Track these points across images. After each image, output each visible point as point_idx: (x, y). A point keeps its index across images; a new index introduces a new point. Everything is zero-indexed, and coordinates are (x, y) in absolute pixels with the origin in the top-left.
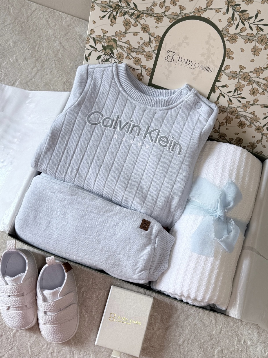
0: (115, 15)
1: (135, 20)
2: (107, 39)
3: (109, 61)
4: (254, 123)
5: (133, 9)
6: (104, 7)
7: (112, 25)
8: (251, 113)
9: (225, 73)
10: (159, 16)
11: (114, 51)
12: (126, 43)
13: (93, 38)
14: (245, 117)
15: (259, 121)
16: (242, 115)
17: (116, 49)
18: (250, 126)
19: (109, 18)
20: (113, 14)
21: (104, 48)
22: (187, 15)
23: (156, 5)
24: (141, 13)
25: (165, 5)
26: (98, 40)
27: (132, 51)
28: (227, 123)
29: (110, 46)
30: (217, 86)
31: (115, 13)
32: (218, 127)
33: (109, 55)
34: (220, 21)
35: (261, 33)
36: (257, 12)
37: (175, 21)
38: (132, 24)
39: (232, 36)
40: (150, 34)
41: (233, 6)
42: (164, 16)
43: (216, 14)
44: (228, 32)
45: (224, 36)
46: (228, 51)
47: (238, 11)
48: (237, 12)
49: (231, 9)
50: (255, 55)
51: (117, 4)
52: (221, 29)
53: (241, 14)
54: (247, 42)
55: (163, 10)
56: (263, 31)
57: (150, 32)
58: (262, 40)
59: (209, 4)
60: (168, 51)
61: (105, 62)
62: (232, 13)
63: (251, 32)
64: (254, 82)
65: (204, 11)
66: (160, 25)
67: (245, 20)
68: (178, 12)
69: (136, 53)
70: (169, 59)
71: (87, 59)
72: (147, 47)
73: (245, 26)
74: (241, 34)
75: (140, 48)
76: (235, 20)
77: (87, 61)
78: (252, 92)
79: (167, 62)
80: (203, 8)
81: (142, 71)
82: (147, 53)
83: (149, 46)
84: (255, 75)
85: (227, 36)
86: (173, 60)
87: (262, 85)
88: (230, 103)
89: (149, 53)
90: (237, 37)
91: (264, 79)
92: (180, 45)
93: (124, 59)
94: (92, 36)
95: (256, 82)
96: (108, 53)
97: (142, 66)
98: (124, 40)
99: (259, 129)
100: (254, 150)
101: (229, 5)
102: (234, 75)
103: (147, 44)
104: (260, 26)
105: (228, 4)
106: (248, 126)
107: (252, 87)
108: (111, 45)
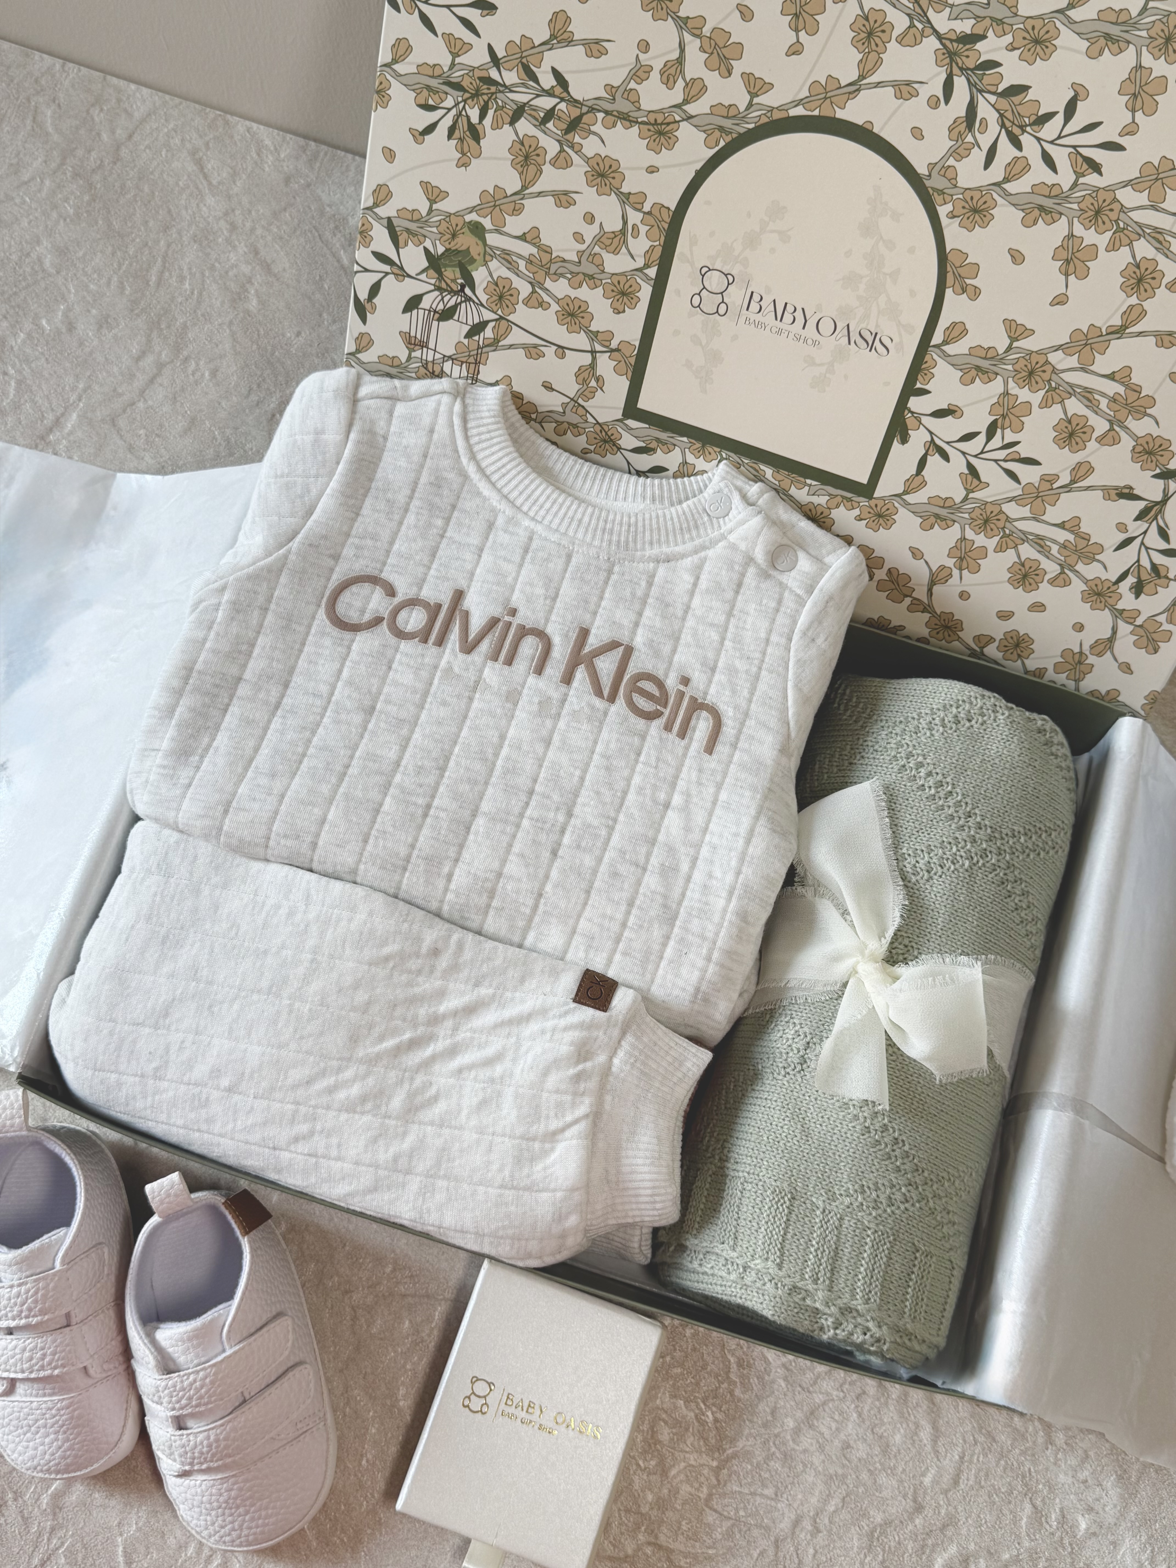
0: (475, 119)
1: (558, 141)
2: (444, 225)
3: (456, 317)
4: (1080, 567)
5: (550, 93)
6: (428, 88)
7: (466, 165)
8: (1062, 526)
9: (946, 356)
10: (659, 121)
11: (474, 274)
12: (523, 238)
13: (385, 222)
14: (1039, 542)
15: (1097, 557)
16: (1024, 533)
17: (485, 263)
18: (1060, 581)
19: (450, 136)
20: (468, 117)
21: (434, 263)
22: (777, 115)
23: (644, 76)
24: (585, 109)
25: (682, 72)
26: (408, 231)
27: (552, 271)
28: (961, 569)
29: (457, 252)
30: (913, 413)
31: (474, 114)
32: (926, 589)
33: (456, 293)
34: (917, 133)
35: (1092, 179)
36: (1072, 94)
37: (729, 139)
38: (548, 158)
39: (972, 198)
40: (625, 198)
41: (972, 70)
42: (683, 120)
43: (901, 105)
44: (953, 182)
45: (938, 199)
46: (958, 265)
47: (993, 89)
48: (985, 95)
49: (960, 83)
50: (1072, 278)
51: (484, 74)
52: (922, 169)
53: (1003, 104)
54: (1035, 222)
55: (677, 95)
56: (1101, 174)
57: (625, 189)
58: (1098, 212)
59: (869, 66)
60: (704, 270)
61: (439, 320)
62: (968, 99)
63: (1049, 177)
64: (1072, 390)
65: (850, 93)
66: (664, 158)
67: (1022, 128)
68: (742, 100)
69: (569, 280)
70: (710, 302)
71: (362, 312)
72: (616, 252)
73: (1024, 153)
74: (1004, 186)
75: (583, 259)
76: (982, 129)
77: (364, 320)
78: (1065, 435)
79: (701, 317)
80: (843, 84)
81: (594, 359)
82: (615, 279)
83: (624, 249)
84: (1073, 361)
85: (948, 198)
86: (723, 307)
87: (1104, 403)
88: (973, 486)
89: (623, 280)
90: (990, 203)
91: (1111, 377)
92: (752, 241)
93: (520, 307)
94: (382, 211)
95: (1079, 391)
96: (449, 282)
97: (594, 336)
98: (515, 225)
99: (1099, 594)
100: (1082, 684)
101: (954, 64)
102: (985, 364)
103: (616, 240)
104: (1085, 152)
105: (948, 60)
106: (1052, 582)
107: (1065, 413)
108: (463, 248)
